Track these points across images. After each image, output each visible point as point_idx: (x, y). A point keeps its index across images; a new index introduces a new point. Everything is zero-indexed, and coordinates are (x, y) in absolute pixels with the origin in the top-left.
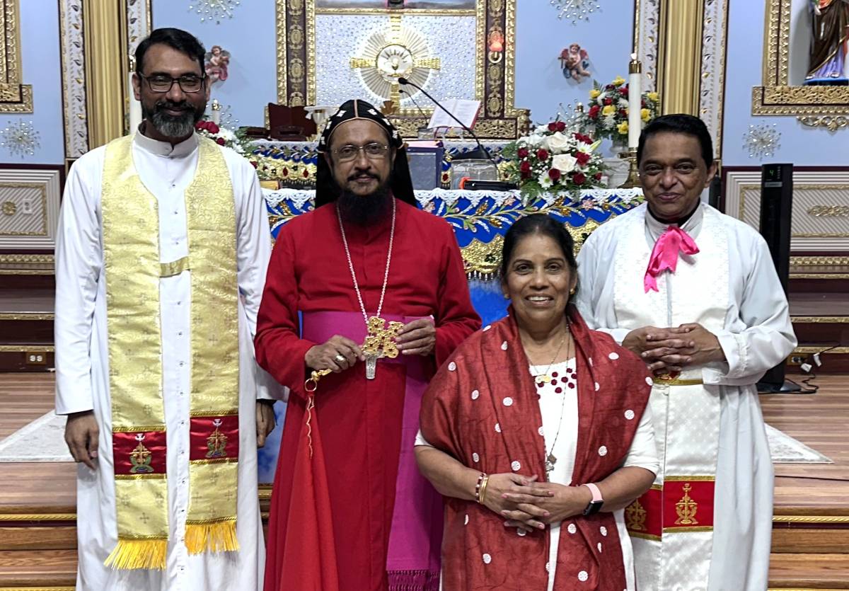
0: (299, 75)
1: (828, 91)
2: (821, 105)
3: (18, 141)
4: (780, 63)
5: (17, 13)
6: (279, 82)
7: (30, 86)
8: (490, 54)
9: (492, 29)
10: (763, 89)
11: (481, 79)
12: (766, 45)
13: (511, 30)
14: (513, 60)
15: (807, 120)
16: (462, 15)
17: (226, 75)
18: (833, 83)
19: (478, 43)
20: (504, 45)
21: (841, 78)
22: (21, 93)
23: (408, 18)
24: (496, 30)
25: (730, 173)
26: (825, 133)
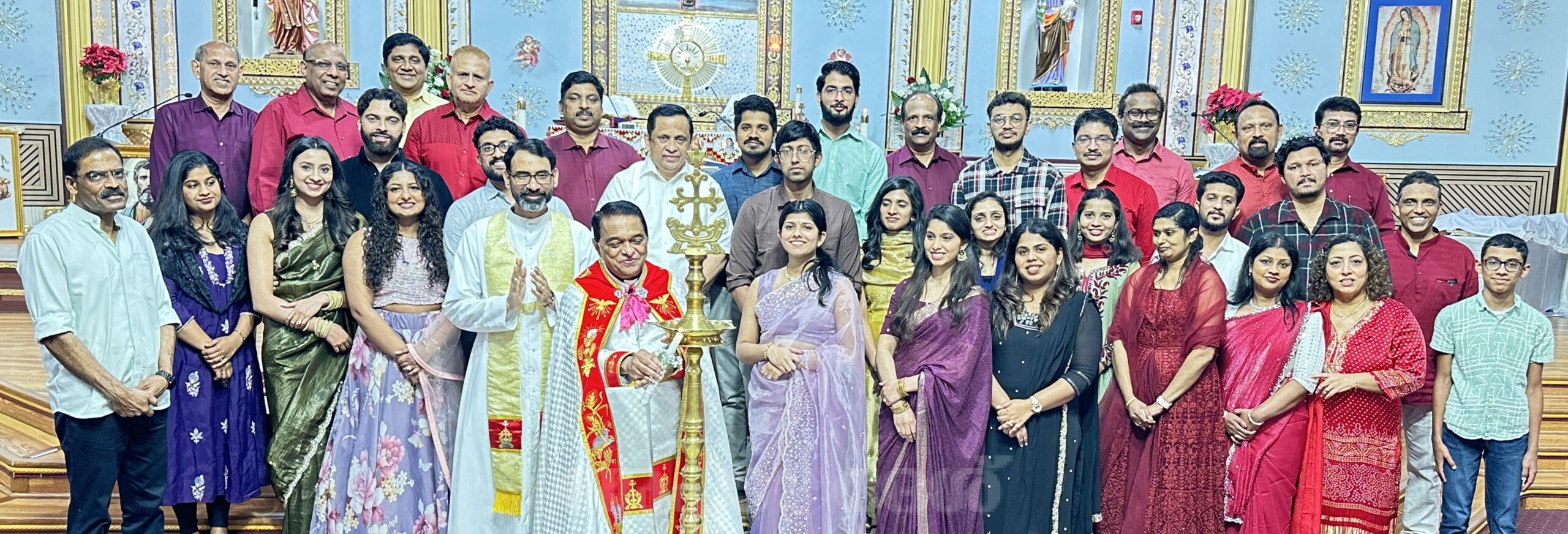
0: (602, 64)
1: (1049, 96)
2: (1044, 107)
4: (1011, 72)
8: (770, 53)
9: (771, 32)
11: (761, 73)
12: (999, 56)
13: (787, 34)
16: (745, 18)
17: (537, 60)
18: (1055, 89)
19: (759, 42)
21: (1061, 85)
23: (699, 19)
24: (775, 33)
26: (1046, 130)
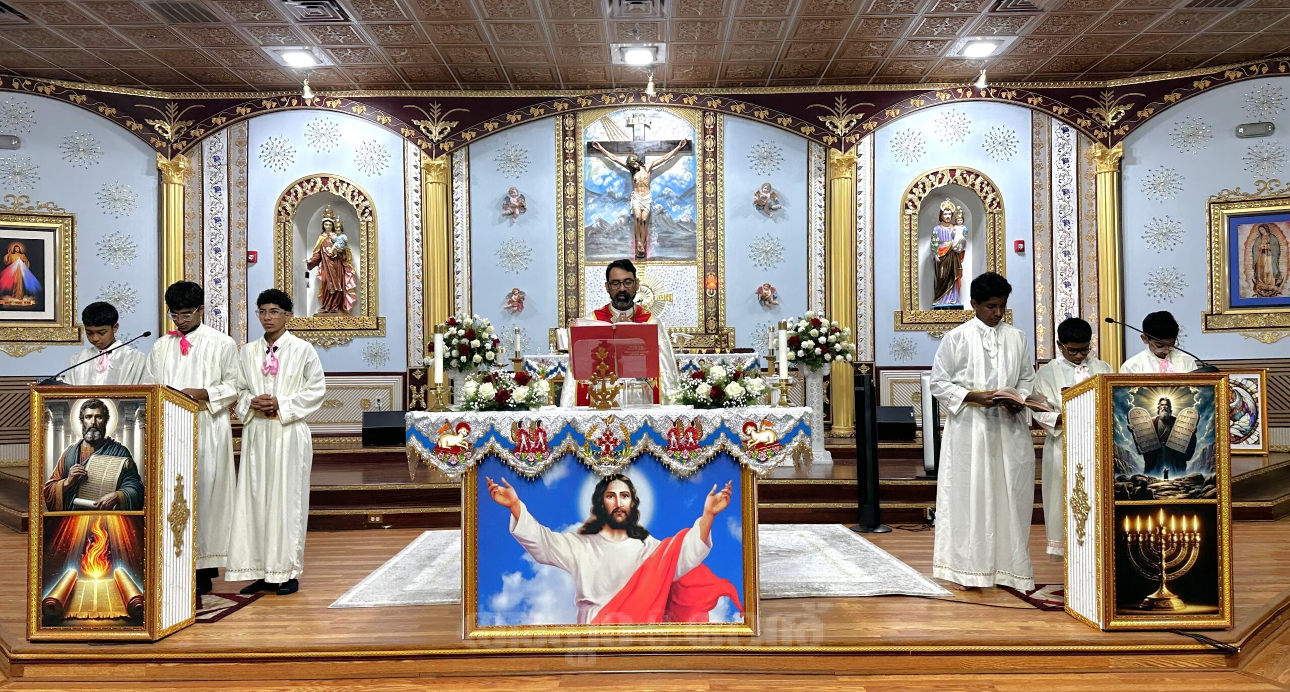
2: (944, 323)
3: (374, 356)
4: (913, 295)
5: (376, 269)
6: (559, 311)
7: (384, 318)
8: (708, 291)
9: (708, 274)
10: (902, 313)
11: (702, 307)
12: (902, 283)
13: (722, 275)
14: (724, 295)
15: (935, 334)
16: (687, 264)
17: (522, 307)
18: (952, 308)
19: (699, 283)
20: (717, 284)
21: (958, 304)
22: (377, 323)
23: (650, 267)
24: (711, 275)
25: (881, 371)
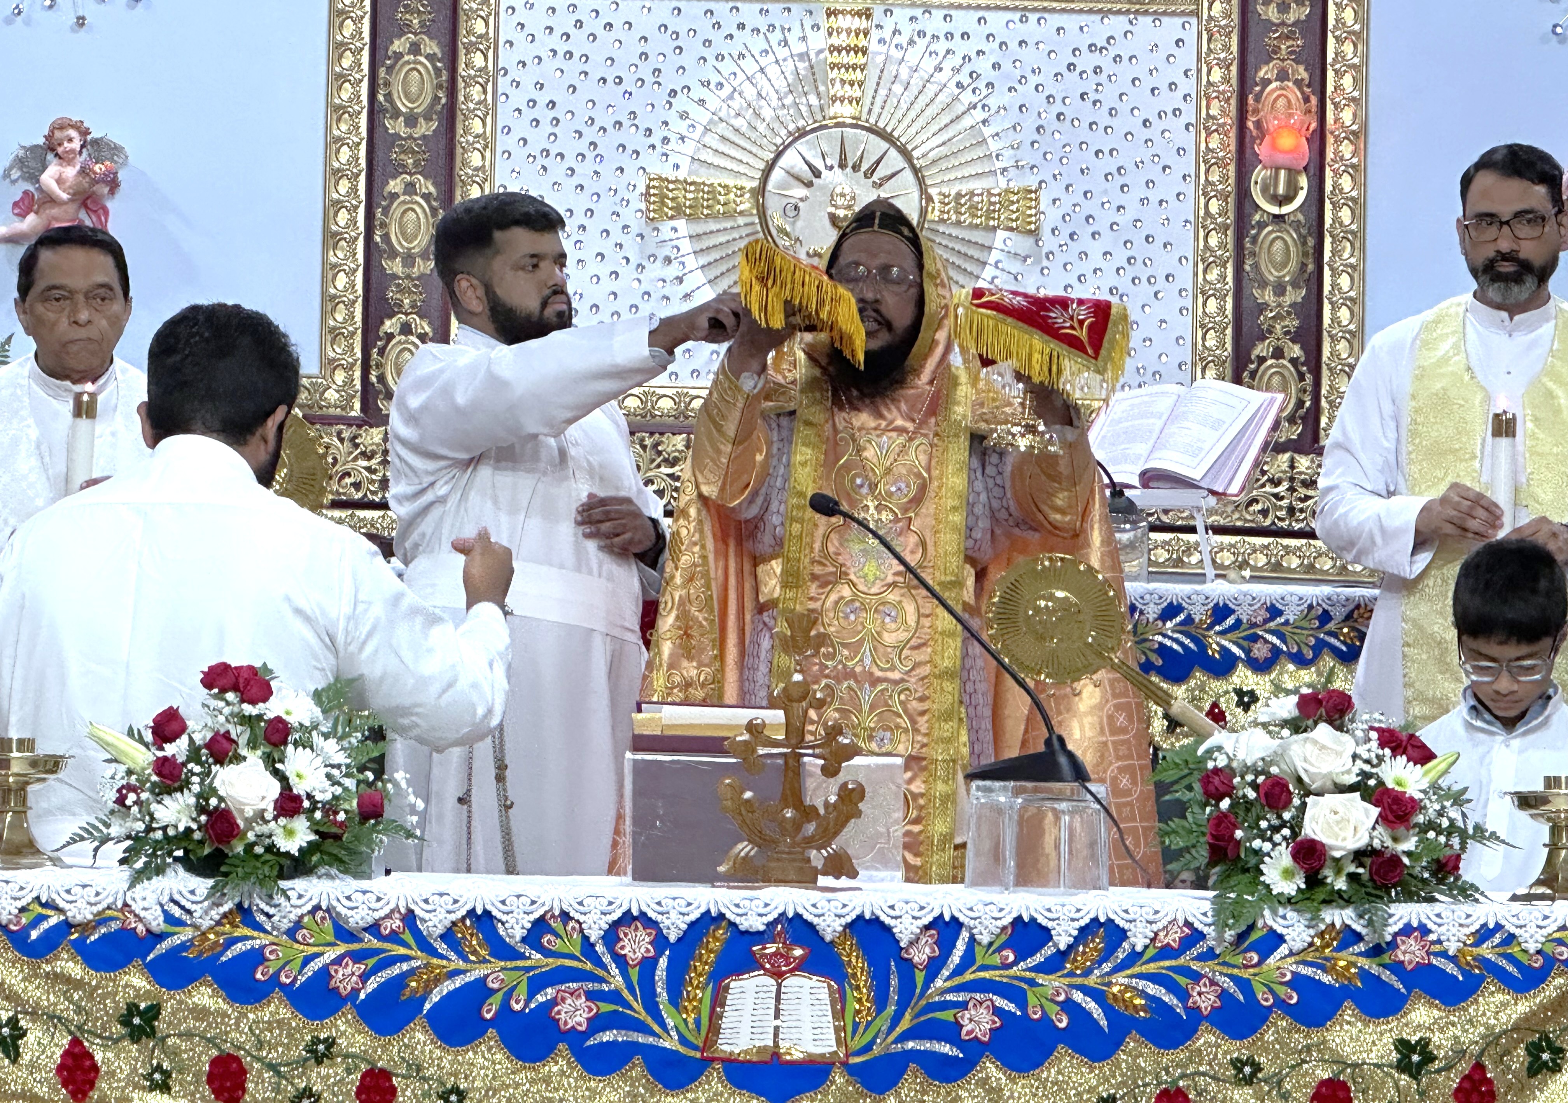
8: (1259, 174)
9: (1266, 72)
11: (1219, 277)
13: (1347, 81)
14: (1358, 206)
16: (1138, 10)
20: (1318, 139)
24: (1283, 76)
